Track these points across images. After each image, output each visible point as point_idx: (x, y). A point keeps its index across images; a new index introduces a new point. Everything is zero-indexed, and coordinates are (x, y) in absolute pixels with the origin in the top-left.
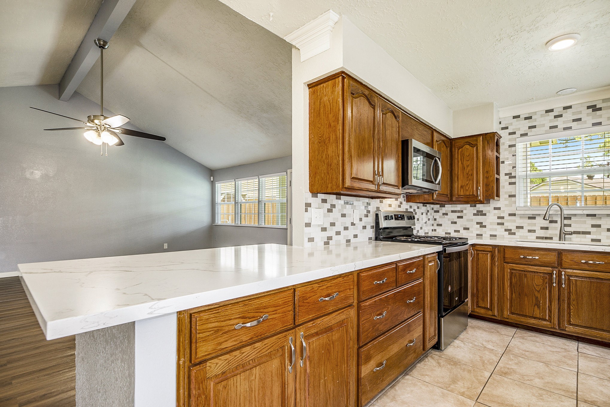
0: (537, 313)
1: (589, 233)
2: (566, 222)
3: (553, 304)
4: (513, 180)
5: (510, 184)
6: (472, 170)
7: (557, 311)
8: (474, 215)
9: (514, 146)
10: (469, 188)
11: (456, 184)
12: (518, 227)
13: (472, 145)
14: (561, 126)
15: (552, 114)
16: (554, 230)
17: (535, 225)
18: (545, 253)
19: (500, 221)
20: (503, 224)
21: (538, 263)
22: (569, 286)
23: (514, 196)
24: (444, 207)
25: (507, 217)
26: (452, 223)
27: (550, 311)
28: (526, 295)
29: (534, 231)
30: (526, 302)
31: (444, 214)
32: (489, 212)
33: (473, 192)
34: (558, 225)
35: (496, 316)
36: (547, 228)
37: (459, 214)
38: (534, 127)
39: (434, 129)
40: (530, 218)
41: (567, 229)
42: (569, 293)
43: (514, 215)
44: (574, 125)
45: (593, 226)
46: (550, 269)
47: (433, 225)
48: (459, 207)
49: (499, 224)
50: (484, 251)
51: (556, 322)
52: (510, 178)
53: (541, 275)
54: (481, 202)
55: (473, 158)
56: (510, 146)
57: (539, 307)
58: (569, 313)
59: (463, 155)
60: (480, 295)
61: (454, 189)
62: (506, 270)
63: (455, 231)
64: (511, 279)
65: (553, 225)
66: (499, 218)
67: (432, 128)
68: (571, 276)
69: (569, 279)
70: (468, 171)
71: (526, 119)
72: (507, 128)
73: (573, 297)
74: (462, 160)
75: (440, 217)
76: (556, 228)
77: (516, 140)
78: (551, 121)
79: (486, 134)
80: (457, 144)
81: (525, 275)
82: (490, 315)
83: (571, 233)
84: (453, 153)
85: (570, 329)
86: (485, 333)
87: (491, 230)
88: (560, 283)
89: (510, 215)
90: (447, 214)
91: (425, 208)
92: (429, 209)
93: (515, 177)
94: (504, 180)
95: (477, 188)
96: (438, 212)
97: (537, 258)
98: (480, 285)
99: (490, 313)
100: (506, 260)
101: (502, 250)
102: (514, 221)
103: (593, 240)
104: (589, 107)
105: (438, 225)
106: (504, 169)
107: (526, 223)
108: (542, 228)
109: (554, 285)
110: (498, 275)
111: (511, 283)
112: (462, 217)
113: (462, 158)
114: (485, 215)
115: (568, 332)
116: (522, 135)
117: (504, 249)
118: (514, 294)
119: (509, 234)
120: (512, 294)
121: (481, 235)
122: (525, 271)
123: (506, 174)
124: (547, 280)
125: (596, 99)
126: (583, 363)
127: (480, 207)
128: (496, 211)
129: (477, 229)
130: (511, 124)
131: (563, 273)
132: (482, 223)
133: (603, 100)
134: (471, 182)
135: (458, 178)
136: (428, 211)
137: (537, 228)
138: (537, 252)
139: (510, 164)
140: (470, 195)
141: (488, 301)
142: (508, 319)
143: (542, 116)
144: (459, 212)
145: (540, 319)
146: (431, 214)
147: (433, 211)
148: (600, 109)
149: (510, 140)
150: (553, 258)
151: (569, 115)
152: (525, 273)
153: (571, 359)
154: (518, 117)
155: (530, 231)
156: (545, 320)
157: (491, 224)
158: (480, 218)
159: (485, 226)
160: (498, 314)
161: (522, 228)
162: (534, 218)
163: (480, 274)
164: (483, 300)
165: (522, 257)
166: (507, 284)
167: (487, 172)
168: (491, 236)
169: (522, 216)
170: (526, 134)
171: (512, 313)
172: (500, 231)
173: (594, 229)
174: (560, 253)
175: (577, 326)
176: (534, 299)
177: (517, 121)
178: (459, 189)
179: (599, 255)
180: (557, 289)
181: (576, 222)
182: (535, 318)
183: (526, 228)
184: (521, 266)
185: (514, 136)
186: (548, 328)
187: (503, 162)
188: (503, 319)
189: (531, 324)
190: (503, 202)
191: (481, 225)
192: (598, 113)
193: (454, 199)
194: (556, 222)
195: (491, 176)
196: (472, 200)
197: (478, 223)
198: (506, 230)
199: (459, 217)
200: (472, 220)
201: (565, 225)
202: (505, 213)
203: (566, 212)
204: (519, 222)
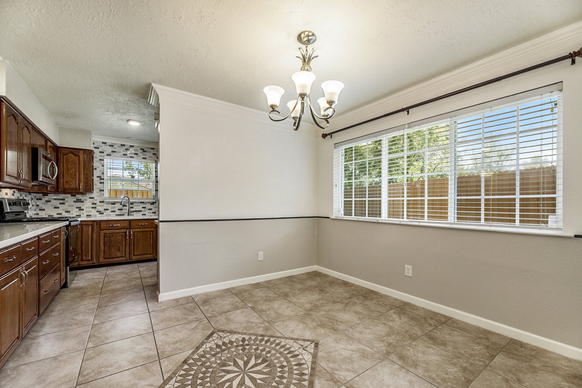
0: (119, 254)
1: (141, 211)
2: (131, 206)
3: (127, 248)
4: (102, 181)
5: (100, 183)
6: (75, 172)
7: (128, 250)
8: (74, 202)
9: (103, 160)
10: (73, 184)
11: (62, 180)
12: (105, 210)
13: (76, 155)
14: (129, 155)
15: (124, 148)
16: (126, 210)
17: (115, 208)
18: (123, 222)
19: (93, 206)
20: (95, 208)
21: (119, 228)
22: (134, 237)
23: (103, 191)
24: (47, 195)
25: (98, 204)
26: (55, 208)
27: (125, 252)
28: (113, 246)
29: (115, 211)
30: (113, 250)
31: (46, 201)
32: (86, 200)
33: (76, 187)
34: (127, 208)
35: (95, 263)
36: (121, 210)
37: (62, 201)
38: (115, 152)
39: (48, 139)
40: (112, 204)
41: (132, 209)
42: (134, 240)
43: (103, 202)
44: (134, 156)
45: (143, 208)
46: (126, 230)
47: (35, 210)
48: (61, 196)
49: (92, 208)
50: (87, 225)
51: (128, 256)
52: (100, 179)
53: (121, 234)
54: (82, 194)
55: (76, 164)
56: (100, 160)
57: (120, 251)
58: (134, 250)
59: (67, 160)
60: (84, 253)
61: (59, 183)
62: (101, 234)
63: (58, 214)
64: (104, 239)
65: (125, 207)
66: (93, 204)
67: (47, 138)
68: (135, 232)
69: (134, 234)
70: (72, 171)
71: (110, 146)
72: (98, 148)
73: (136, 242)
74: (67, 163)
75: (43, 204)
76: (126, 209)
77: (104, 157)
78: (123, 151)
79: (86, 150)
80: (63, 151)
81: (113, 236)
82: (91, 264)
83: (134, 211)
84: (59, 157)
85: (134, 258)
86: (90, 273)
87: (87, 212)
88: (130, 236)
89: (100, 202)
90: (50, 201)
91: (30, 196)
92: (33, 197)
93: (103, 179)
94: (96, 180)
95: (79, 185)
96: (41, 199)
97: (119, 225)
98: (84, 247)
99: (91, 262)
100: (101, 229)
101: (99, 222)
102: (103, 206)
103: (143, 215)
104: (141, 149)
105: (40, 210)
106: (96, 173)
107: (110, 207)
108: (119, 210)
109: (127, 238)
110: (96, 238)
111: (104, 241)
112: (64, 204)
113: (67, 162)
114: (83, 202)
115: (134, 259)
116: (108, 155)
117: (100, 223)
118: (106, 248)
119: (100, 214)
120: (105, 248)
121: (80, 216)
122: (112, 233)
123: (98, 177)
124: (124, 236)
125: (144, 146)
126: (141, 269)
127: (79, 197)
128: (91, 200)
129: (77, 212)
130: (101, 146)
131: (131, 231)
132: (81, 207)
133: (147, 147)
134: (74, 180)
135: (63, 176)
136: (32, 199)
137: (116, 209)
138: (119, 222)
139: (100, 171)
140: (73, 188)
141: (89, 255)
142: (102, 262)
143: (119, 147)
144: (61, 199)
145: (120, 257)
146: (34, 202)
147: (36, 199)
148: (146, 151)
149: (100, 156)
150: (126, 224)
151: (132, 150)
152: (113, 234)
153: (136, 269)
154: (105, 143)
155: (112, 211)
156: (123, 257)
157: (87, 208)
158: (79, 204)
159: (83, 210)
160: (96, 262)
161: (108, 210)
162: (115, 204)
163: (84, 239)
164: (86, 256)
165: (111, 225)
166: (102, 242)
167: (86, 174)
168: (87, 215)
169: (108, 203)
170: (110, 155)
171: (105, 258)
172: (93, 212)
173: (143, 209)
174: (130, 221)
175: (137, 255)
176: (117, 247)
177: (105, 146)
178: (64, 183)
179: (146, 221)
180: (129, 240)
181: (136, 206)
182: (117, 257)
183: (110, 210)
184: (110, 231)
185: (103, 154)
186: (124, 260)
187: (96, 169)
188: (99, 264)
189: (115, 261)
190: (95, 194)
191: (80, 209)
192: (145, 153)
193: (60, 190)
194: (126, 206)
195: (89, 177)
196: (74, 192)
197: (77, 208)
198: (97, 212)
199: (61, 204)
200: (72, 206)
201: (131, 208)
202: (97, 200)
203: (131, 201)
204: (106, 206)
